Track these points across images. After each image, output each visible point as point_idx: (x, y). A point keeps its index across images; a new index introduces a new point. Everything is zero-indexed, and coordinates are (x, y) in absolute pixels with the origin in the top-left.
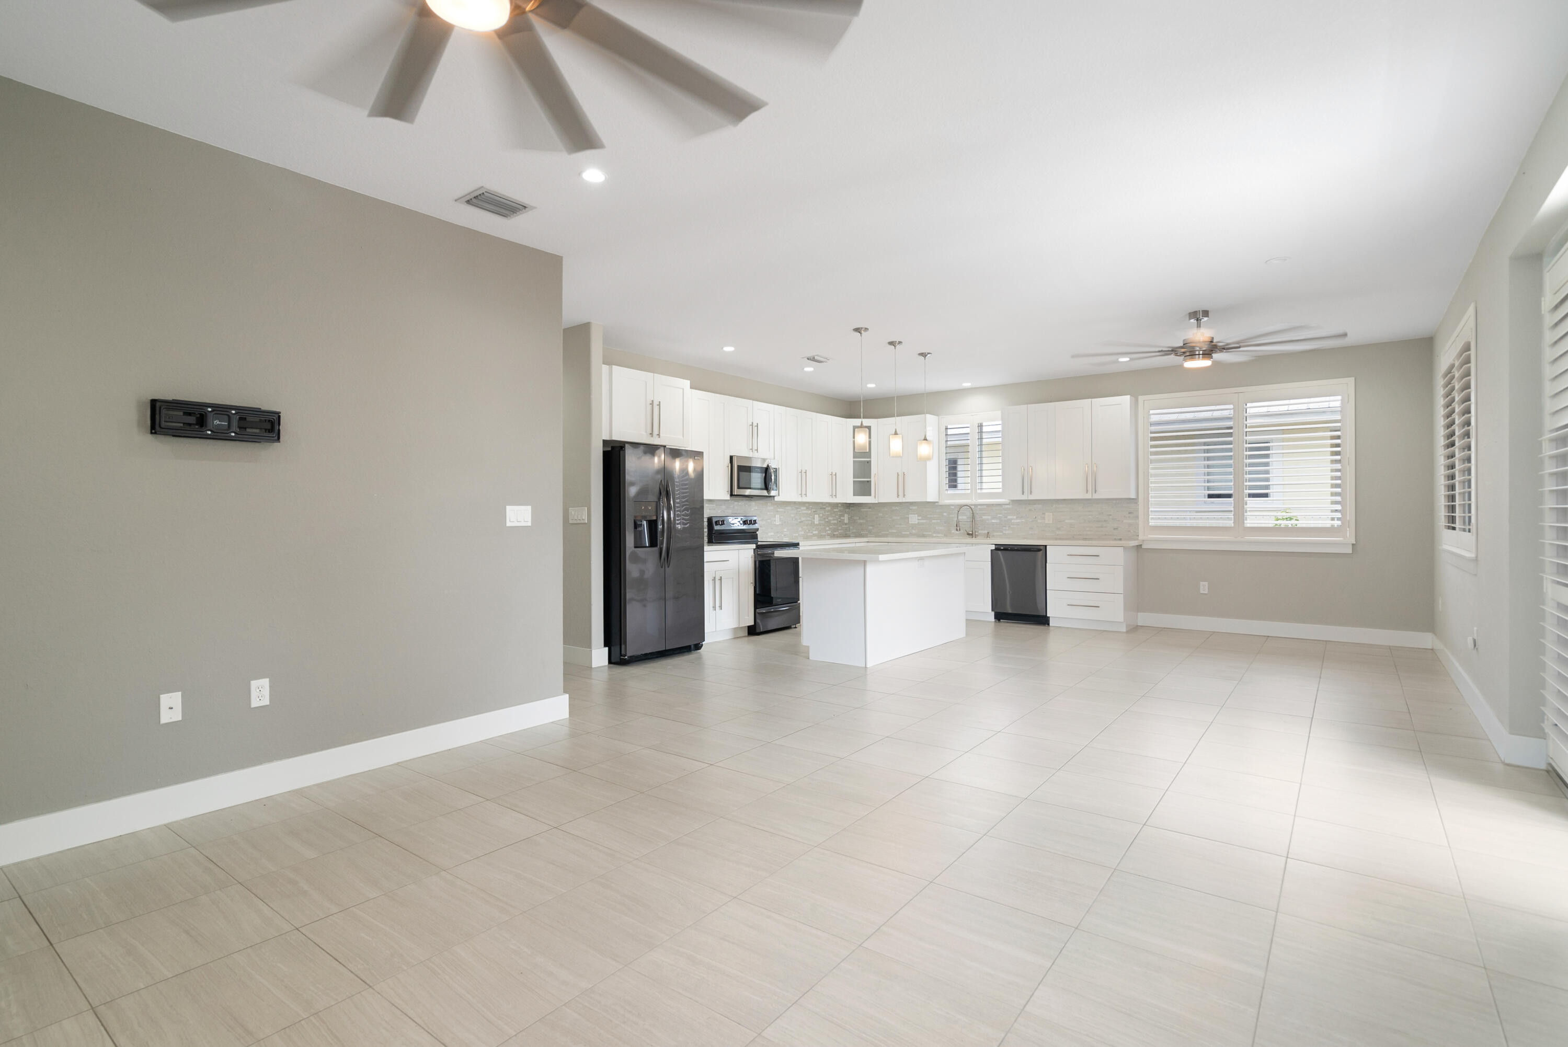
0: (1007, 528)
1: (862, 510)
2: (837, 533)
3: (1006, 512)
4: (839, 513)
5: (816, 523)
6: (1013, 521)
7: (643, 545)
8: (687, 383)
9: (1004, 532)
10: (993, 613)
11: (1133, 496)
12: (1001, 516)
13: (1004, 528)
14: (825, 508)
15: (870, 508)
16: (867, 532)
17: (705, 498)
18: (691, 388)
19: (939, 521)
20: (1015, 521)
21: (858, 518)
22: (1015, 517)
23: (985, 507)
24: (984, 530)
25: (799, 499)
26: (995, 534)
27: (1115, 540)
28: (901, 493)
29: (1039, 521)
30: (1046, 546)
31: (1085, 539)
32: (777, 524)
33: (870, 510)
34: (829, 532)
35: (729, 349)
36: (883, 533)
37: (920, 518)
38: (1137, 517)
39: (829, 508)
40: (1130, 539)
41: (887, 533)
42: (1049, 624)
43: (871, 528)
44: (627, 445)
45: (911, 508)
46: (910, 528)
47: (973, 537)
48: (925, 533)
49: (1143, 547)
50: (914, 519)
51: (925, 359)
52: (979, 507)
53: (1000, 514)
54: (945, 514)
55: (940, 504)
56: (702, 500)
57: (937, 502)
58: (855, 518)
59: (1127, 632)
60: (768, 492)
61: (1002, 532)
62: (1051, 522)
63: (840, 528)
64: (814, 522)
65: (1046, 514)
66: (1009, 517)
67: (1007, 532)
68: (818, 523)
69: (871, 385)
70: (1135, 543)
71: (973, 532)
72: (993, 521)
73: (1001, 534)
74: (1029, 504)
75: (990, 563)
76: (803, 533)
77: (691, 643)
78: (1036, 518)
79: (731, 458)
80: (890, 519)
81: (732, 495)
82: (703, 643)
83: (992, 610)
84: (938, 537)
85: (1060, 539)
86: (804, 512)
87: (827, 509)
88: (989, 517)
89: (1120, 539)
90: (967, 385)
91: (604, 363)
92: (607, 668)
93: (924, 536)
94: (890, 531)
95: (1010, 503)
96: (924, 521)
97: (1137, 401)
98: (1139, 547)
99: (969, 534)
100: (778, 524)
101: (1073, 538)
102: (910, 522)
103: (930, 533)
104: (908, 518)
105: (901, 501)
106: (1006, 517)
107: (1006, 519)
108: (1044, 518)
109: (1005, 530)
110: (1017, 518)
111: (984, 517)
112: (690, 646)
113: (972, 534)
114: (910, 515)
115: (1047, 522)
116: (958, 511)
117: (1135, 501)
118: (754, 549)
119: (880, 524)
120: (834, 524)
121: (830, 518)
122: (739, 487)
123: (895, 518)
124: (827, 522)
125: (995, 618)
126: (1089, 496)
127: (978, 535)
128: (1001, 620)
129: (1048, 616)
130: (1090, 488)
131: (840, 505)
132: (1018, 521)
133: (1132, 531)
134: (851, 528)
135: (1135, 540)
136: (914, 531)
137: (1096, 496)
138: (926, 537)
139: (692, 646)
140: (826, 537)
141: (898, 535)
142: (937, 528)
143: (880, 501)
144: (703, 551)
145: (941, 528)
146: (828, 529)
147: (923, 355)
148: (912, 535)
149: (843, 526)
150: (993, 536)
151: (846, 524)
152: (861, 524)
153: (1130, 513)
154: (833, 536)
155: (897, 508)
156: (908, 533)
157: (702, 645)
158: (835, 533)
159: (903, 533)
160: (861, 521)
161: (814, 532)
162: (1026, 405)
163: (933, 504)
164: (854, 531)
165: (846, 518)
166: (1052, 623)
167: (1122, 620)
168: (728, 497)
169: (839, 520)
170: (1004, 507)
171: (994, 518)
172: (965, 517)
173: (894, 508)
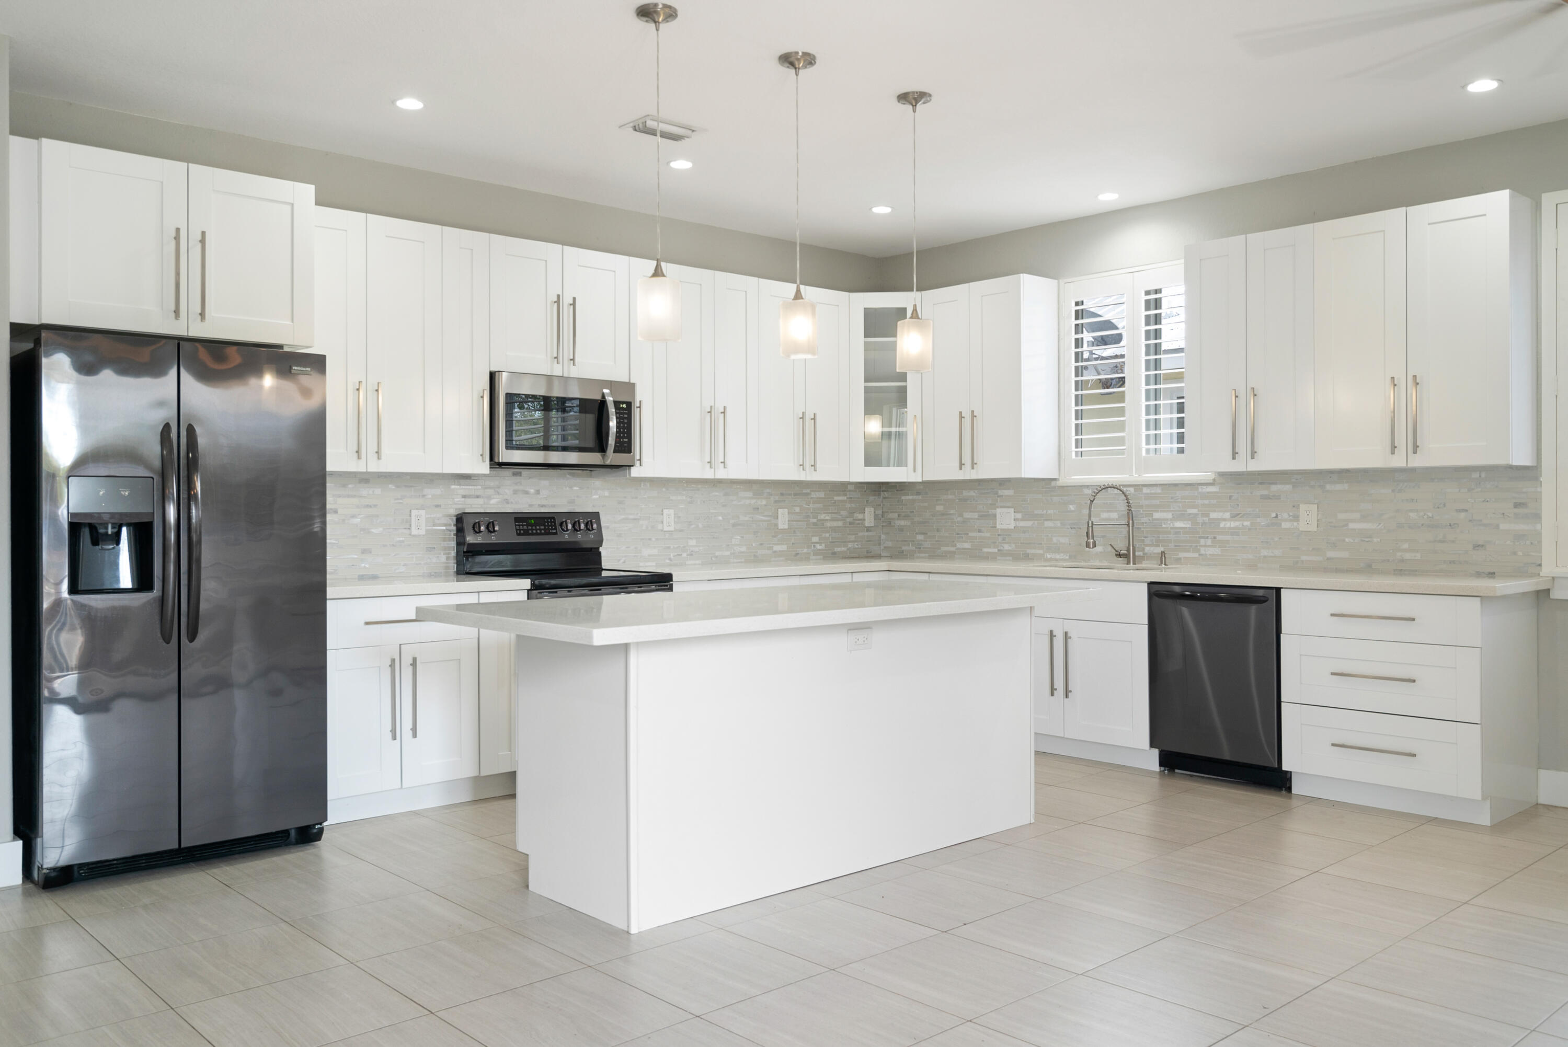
0: (1209, 542)
1: (903, 498)
2: (844, 549)
3: (1206, 502)
4: (848, 505)
5: (780, 526)
6: (1222, 525)
7: (107, 586)
8: (308, 191)
9: (1202, 552)
10: (1156, 752)
11: (1521, 456)
12: (1194, 511)
13: (1202, 541)
14: (808, 494)
15: (918, 493)
16: (914, 548)
17: (330, 467)
18: (318, 203)
19: (1058, 523)
20: (1228, 525)
21: (896, 515)
22: (1227, 515)
23: (1159, 490)
24: (1158, 546)
25: (708, 474)
26: (1182, 555)
27: (1479, 575)
28: (967, 459)
29: (1285, 525)
30: (1278, 590)
31: (1400, 572)
32: (666, 529)
33: (920, 497)
34: (819, 547)
35: (410, 104)
36: (944, 549)
37: (1019, 516)
38: (1537, 517)
39: (822, 495)
40: (1519, 572)
41: (953, 549)
42: (1289, 789)
43: (920, 537)
44: (44, 334)
45: (1000, 493)
46: (1000, 539)
47: (1128, 563)
48: (1029, 551)
49: (1555, 595)
50: (1006, 519)
51: (914, 111)
52: (1145, 490)
53: (1193, 507)
54: (1072, 507)
55: (1060, 483)
56: (322, 476)
57: (1055, 479)
58: (891, 516)
59: (1500, 827)
60: (603, 457)
61: (1199, 551)
62: (1313, 528)
63: (852, 538)
64: (776, 525)
65: (1301, 506)
66: (1213, 515)
67: (1210, 551)
68: (786, 527)
69: (882, 210)
70: (1526, 585)
71: (1128, 550)
72: (1178, 524)
73: (1196, 555)
74: (1261, 483)
75: (1146, 628)
76: (743, 549)
77: (291, 822)
78: (1277, 517)
79: (492, 376)
80: (959, 519)
81: (496, 464)
82: (325, 824)
83: (1153, 744)
84: (1057, 560)
85: (1337, 571)
86: (748, 502)
87: (814, 495)
88: (1169, 516)
89: (1492, 575)
90: (1109, 198)
91: (13, 132)
92: (20, 890)
93: (1027, 558)
94: (959, 545)
95: (1214, 480)
96: (1028, 524)
97: (1537, 207)
98: (1542, 595)
99: (1119, 555)
100: (672, 528)
101: (1368, 569)
102: (998, 526)
103: (1041, 552)
104: (995, 516)
105: (967, 477)
106: (1208, 515)
107: (1206, 519)
108: (1296, 518)
109: (1205, 546)
110: (1234, 517)
111: (1157, 515)
112: (286, 833)
113: (1126, 556)
114: (998, 511)
115: (1302, 526)
116: (1092, 501)
117: (1530, 473)
118: (528, 590)
119: (938, 530)
120: (834, 529)
121: (822, 517)
122: (510, 446)
123: (967, 515)
124: (815, 524)
125: (1161, 765)
126: (1398, 461)
127: (1142, 558)
128: (1177, 771)
129: (1284, 768)
130: (1401, 440)
131: (850, 487)
132: (1233, 524)
133: (1520, 553)
134: (883, 537)
135: (1532, 576)
136: (1006, 547)
137: (1417, 462)
138: (1032, 560)
139: (293, 833)
140: (812, 557)
141: (975, 555)
142: (1055, 540)
143: (926, 478)
144: (324, 599)
145: (1062, 540)
146: (815, 539)
147: (911, 98)
148: (1002, 553)
149: (861, 534)
150: (1178, 561)
151: (868, 529)
152: (901, 529)
153: (1517, 505)
154: (832, 556)
155: (972, 493)
156: (996, 550)
157: (321, 831)
158: (837, 549)
159: (985, 550)
160: (903, 523)
161: (777, 548)
162: (1243, 236)
163: (1045, 484)
164: (889, 544)
165: (869, 517)
166: (1297, 787)
167: (1478, 796)
168: (484, 468)
169: (849, 520)
170: (1201, 489)
171: (1181, 517)
172: (1115, 515)
173: (966, 493)
